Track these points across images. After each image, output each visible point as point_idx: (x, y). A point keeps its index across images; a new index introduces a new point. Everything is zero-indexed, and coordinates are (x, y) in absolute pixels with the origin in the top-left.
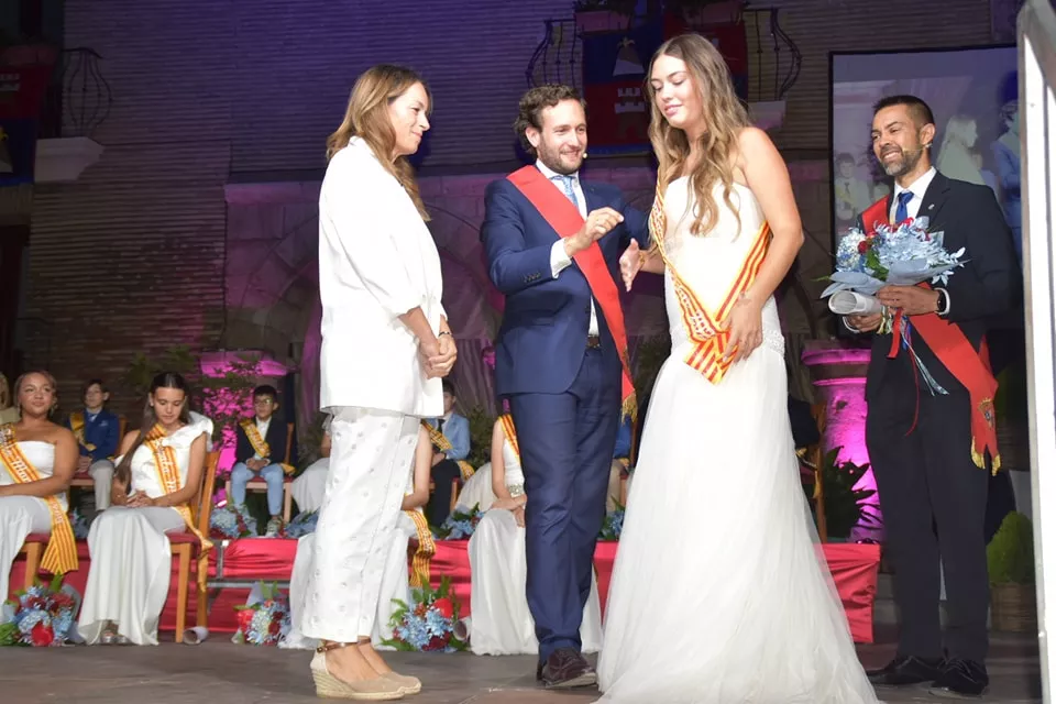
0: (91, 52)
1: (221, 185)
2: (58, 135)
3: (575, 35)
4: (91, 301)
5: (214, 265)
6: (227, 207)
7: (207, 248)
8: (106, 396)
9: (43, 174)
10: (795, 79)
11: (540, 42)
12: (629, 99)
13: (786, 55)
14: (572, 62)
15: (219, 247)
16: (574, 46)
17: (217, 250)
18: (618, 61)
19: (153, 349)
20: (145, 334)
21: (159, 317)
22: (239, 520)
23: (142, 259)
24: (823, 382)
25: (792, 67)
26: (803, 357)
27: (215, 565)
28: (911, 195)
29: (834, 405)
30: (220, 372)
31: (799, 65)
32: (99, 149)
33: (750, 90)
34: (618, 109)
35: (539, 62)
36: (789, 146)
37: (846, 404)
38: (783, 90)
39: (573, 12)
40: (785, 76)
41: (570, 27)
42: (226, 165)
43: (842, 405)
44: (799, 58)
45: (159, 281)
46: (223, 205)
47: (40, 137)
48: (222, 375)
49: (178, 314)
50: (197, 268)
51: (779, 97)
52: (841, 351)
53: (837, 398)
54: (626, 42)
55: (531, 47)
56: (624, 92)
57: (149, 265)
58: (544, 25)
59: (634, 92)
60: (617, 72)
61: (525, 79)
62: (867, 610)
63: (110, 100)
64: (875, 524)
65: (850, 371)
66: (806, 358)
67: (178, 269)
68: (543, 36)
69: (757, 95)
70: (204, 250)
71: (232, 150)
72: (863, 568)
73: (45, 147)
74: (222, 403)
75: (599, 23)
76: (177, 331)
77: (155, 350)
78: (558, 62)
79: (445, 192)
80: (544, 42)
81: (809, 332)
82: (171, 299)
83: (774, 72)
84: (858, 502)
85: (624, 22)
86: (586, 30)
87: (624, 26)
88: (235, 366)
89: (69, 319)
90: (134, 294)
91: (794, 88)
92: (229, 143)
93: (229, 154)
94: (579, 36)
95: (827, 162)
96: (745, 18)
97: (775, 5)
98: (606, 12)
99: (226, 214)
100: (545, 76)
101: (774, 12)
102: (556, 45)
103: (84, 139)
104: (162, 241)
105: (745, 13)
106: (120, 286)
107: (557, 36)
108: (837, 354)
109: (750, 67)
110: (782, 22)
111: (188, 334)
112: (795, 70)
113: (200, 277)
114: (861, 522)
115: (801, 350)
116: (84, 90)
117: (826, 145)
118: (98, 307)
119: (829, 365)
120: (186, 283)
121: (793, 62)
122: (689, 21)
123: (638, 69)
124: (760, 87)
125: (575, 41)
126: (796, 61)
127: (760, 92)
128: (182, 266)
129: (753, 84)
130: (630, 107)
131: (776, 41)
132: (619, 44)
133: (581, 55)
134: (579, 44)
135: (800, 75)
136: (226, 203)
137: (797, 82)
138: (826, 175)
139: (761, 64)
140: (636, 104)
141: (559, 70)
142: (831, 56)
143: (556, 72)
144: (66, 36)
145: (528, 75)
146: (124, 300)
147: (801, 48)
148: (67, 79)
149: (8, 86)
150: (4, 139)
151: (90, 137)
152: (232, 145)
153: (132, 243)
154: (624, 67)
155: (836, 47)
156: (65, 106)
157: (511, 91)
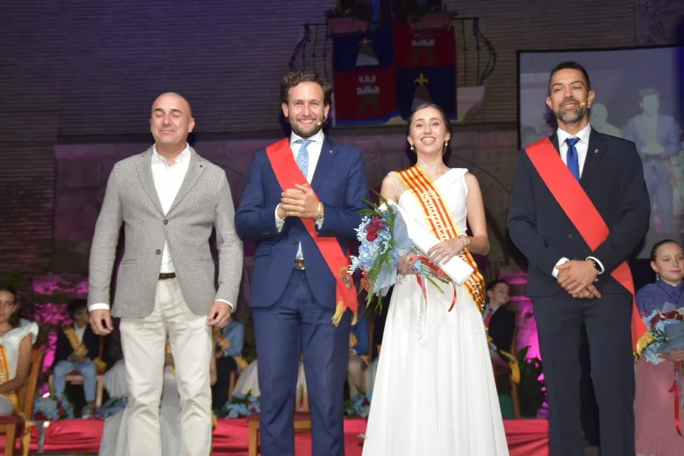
1: (51, 146)
3: (327, 36)
5: (45, 208)
6: (56, 163)
7: (40, 194)
10: (492, 70)
11: (300, 40)
12: (368, 84)
14: (325, 55)
15: (50, 193)
16: (326, 44)
17: (48, 196)
18: (360, 55)
22: (59, 406)
25: (489, 62)
27: (37, 442)
28: (578, 139)
29: (523, 316)
30: (47, 290)
31: (495, 61)
33: (458, 78)
34: (360, 91)
35: (300, 55)
36: (487, 121)
38: (483, 79)
39: (325, 18)
40: (484, 69)
41: (323, 30)
42: (56, 130)
43: (528, 315)
44: (495, 55)
46: (53, 161)
48: (49, 293)
50: (32, 210)
51: (480, 84)
53: (525, 311)
54: (365, 41)
55: (293, 44)
56: (364, 79)
58: (303, 28)
59: (371, 79)
60: (359, 63)
61: (288, 67)
67: (17, 210)
68: (303, 36)
69: (464, 82)
70: (38, 196)
71: (60, 119)
74: (49, 314)
75: (347, 26)
76: (15, 259)
78: (314, 56)
79: (227, 153)
80: (302, 41)
81: (503, 260)
82: (10, 234)
83: (476, 65)
85: (364, 26)
86: (336, 32)
87: (364, 29)
88: (60, 285)
91: (491, 77)
92: (58, 113)
93: (58, 122)
94: (330, 37)
95: (515, 133)
96: (454, 25)
97: (477, 16)
98: (350, 19)
99: (55, 168)
100: (304, 65)
101: (476, 20)
102: (313, 40)
104: (3, 189)
105: (454, 21)
107: (313, 36)
108: (524, 277)
109: (458, 61)
110: (482, 27)
112: (492, 64)
113: (33, 217)
114: (544, 405)
115: (498, 273)
117: (515, 120)
119: (519, 285)
120: (23, 222)
121: (490, 57)
122: (413, 26)
123: (374, 61)
124: (465, 76)
125: (326, 40)
126: (492, 57)
127: (465, 80)
128: (19, 208)
129: (460, 74)
130: (368, 90)
131: (477, 42)
132: (360, 43)
133: (331, 50)
134: (330, 44)
135: (495, 68)
136: (56, 159)
137: (493, 72)
138: (516, 141)
139: (466, 59)
140: (373, 88)
141: (314, 61)
142: (518, 53)
143: (312, 63)
145: (291, 65)
147: (496, 47)
152: (60, 115)
154: (364, 60)
155: (522, 47)
157: (278, 77)
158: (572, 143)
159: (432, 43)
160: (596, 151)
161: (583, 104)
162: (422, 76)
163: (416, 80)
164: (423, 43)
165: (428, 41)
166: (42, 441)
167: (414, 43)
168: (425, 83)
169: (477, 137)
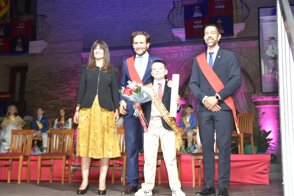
0: (44, 16)
1: (81, 53)
2: (35, 40)
3: (182, 6)
4: (45, 87)
5: (79, 76)
7: (77, 71)
8: (44, 112)
9: (32, 51)
10: (248, 16)
11: (171, 8)
12: (198, 24)
13: (245, 9)
14: (181, 14)
17: (79, 72)
18: (195, 13)
19: (62, 100)
20: (60, 96)
21: (64, 91)
23: (59, 74)
24: (258, 107)
25: (247, 13)
26: (251, 99)
27: (75, 162)
28: (213, 53)
29: (261, 113)
31: (249, 12)
32: (46, 44)
33: (234, 20)
34: (195, 27)
35: (171, 14)
36: (246, 36)
37: (265, 113)
38: (244, 19)
40: (245, 16)
41: (180, 4)
42: (82, 47)
43: (264, 113)
44: (249, 10)
45: (64, 81)
46: (81, 59)
47: (31, 41)
49: (69, 90)
50: (74, 77)
51: (243, 22)
52: (263, 97)
53: (262, 111)
54: (197, 7)
55: (169, 10)
56: (196, 22)
57: (61, 76)
58: (172, 3)
59: (199, 22)
60: (194, 16)
61: (167, 19)
62: (267, 175)
63: (50, 29)
64: (273, 149)
65: (266, 103)
66: (253, 99)
67: (69, 77)
68: (172, 6)
69: (236, 22)
70: (76, 72)
71: (83, 43)
72: (265, 162)
73: (32, 44)
75: (189, 2)
76: (69, 95)
78: (177, 14)
81: (253, 91)
82: (67, 86)
83: (241, 14)
84: (268, 142)
86: (185, 4)
87: (196, 2)
89: (39, 92)
90: (57, 85)
91: (247, 19)
92: (82, 41)
93: (83, 44)
94: (183, 6)
95: (258, 41)
99: (82, 61)
100: (173, 18)
102: (176, 9)
103: (42, 41)
104: (64, 69)
106: (53, 82)
107: (176, 6)
108: (262, 98)
109: (234, 13)
111: (72, 96)
112: (248, 13)
113: (75, 79)
114: (269, 148)
115: (251, 97)
116: (42, 27)
117: (258, 35)
118: (47, 89)
119: (260, 101)
120: (71, 81)
121: (247, 11)
123: (200, 15)
124: (237, 19)
125: (182, 8)
126: (248, 11)
127: (237, 21)
128: (70, 76)
129: (235, 18)
130: (198, 26)
131: (242, 5)
132: (195, 8)
133: (183, 12)
134: (183, 8)
135: (249, 15)
136: (82, 58)
137: (248, 17)
138: (258, 44)
139: (237, 12)
140: (200, 25)
141: (177, 16)
142: (259, 9)
143: (176, 17)
144: (38, 12)
145: (168, 18)
146: (54, 86)
147: (249, 7)
148: (37, 24)
149: (21, 27)
150: (21, 42)
151: (44, 40)
152: (84, 41)
153: (56, 70)
154: (197, 15)
155: (261, 6)
156: (37, 32)
157: (163, 23)
158: (211, 54)
159: (223, 6)
160: (219, 57)
161: (215, 39)
162: (219, 20)
163: (217, 22)
164: (220, 7)
165: (222, 6)
166: (76, 162)
167: (216, 7)
168: (220, 22)
169: (242, 43)
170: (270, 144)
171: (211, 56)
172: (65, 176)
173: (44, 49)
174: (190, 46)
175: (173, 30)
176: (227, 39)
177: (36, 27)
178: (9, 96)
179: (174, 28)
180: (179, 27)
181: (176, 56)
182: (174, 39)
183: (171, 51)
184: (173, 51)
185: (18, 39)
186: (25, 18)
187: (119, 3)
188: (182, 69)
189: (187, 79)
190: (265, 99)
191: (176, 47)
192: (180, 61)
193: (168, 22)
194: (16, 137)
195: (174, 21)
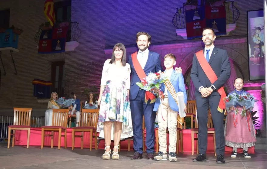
0: (77, 23)
1: (104, 50)
2: (70, 41)
3: (184, 11)
4: (77, 77)
6: (105, 55)
7: (101, 64)
9: (67, 49)
12: (197, 25)
13: (236, 13)
14: (183, 17)
16: (183, 14)
18: (194, 16)
20: (88, 83)
21: (91, 80)
23: (87, 67)
25: (237, 15)
28: (210, 50)
32: (78, 44)
33: (227, 21)
34: (194, 28)
35: (175, 18)
36: (237, 34)
38: (235, 21)
39: (183, 6)
41: (182, 9)
42: (105, 45)
44: (239, 13)
45: (91, 72)
47: (67, 42)
49: (95, 79)
51: (234, 23)
54: (196, 12)
55: (173, 14)
57: (89, 68)
58: (176, 9)
60: (193, 19)
63: (80, 33)
64: (260, 126)
67: (95, 69)
68: (176, 12)
70: (100, 65)
73: (68, 44)
75: (189, 8)
76: (95, 83)
77: (91, 87)
78: (180, 18)
79: (154, 49)
82: (94, 76)
83: (233, 17)
84: (254, 120)
85: (195, 7)
86: (186, 10)
87: (195, 8)
90: (86, 75)
91: (238, 20)
92: (105, 40)
93: (105, 43)
95: (247, 38)
96: (225, 4)
97: (233, 1)
98: (191, 5)
99: (105, 56)
100: (177, 21)
101: (233, 2)
102: (179, 13)
104: (92, 63)
106: (83, 73)
107: (179, 12)
108: (249, 84)
109: (227, 16)
110: (235, 4)
112: (238, 16)
116: (75, 31)
117: (246, 34)
118: (79, 78)
119: (247, 87)
120: (97, 72)
122: (211, 6)
123: (199, 18)
127: (229, 22)
130: (197, 27)
131: (233, 9)
132: (194, 13)
133: (185, 15)
134: (185, 13)
135: (239, 17)
137: (239, 19)
138: (246, 41)
139: (229, 15)
140: (199, 26)
142: (247, 12)
143: (179, 20)
144: (72, 20)
145: (173, 21)
146: (84, 76)
147: (239, 10)
148: (71, 29)
149: (60, 31)
150: (59, 43)
151: (76, 41)
152: (106, 41)
153: (85, 63)
154: (196, 18)
155: (249, 10)
156: (71, 35)
157: (169, 25)
158: (208, 51)
159: (218, 11)
160: (214, 53)
161: (211, 40)
162: (214, 22)
163: (213, 23)
164: (215, 11)
167: (212, 11)
168: (215, 24)
169: (233, 40)
170: (256, 122)
171: (208, 53)
172: (93, 144)
173: (76, 48)
174: (191, 43)
175: (176, 30)
176: (221, 37)
177: (70, 31)
178: (51, 84)
179: (178, 29)
180: (181, 28)
181: (179, 51)
182: (177, 38)
183: (175, 47)
184: (176, 47)
185: (57, 41)
186: (62, 24)
187: (133, 10)
188: (184, 61)
189: (188, 69)
190: (252, 85)
191: (179, 44)
192: (183, 55)
193: (173, 24)
194: (56, 114)
195: (177, 23)
